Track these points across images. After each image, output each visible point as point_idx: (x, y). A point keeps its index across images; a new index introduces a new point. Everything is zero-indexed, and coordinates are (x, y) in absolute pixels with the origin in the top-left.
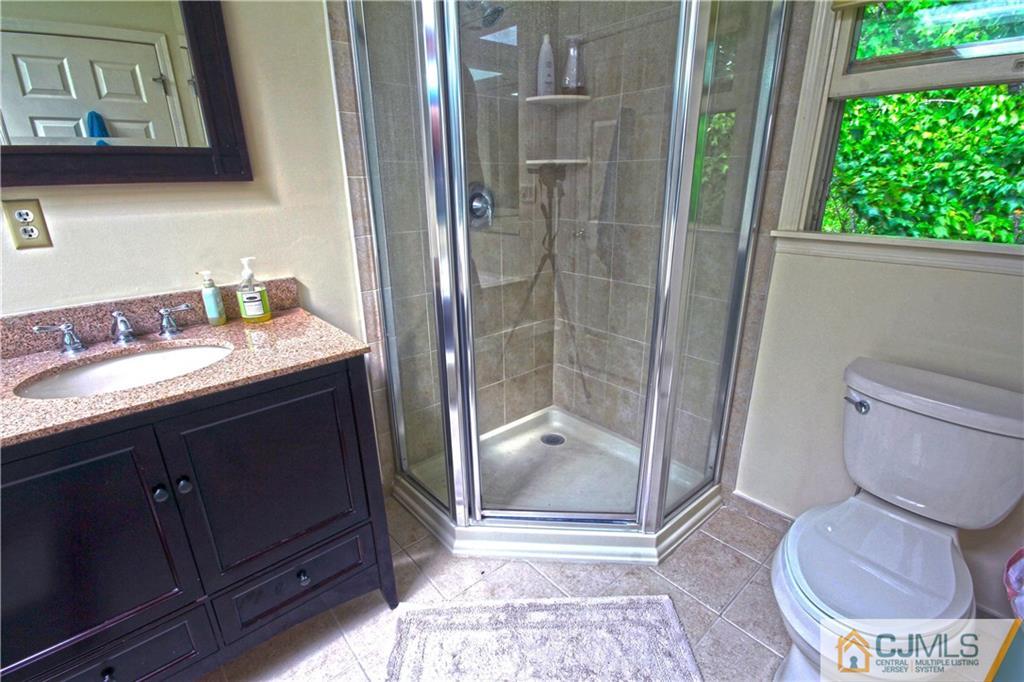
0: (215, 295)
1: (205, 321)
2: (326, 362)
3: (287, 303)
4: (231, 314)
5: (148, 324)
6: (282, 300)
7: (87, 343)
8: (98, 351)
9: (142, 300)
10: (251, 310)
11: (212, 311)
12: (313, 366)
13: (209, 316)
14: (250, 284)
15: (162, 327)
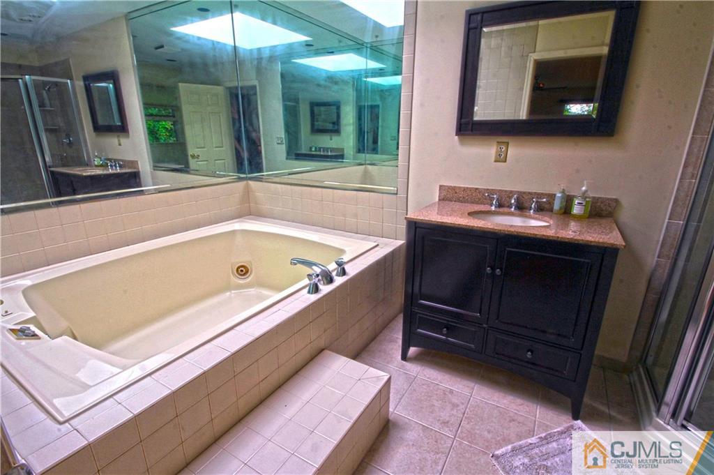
0: (562, 197)
1: (551, 210)
2: (590, 244)
3: (604, 213)
4: (566, 211)
5: (526, 205)
6: (602, 211)
7: (500, 205)
8: (501, 210)
9: (529, 193)
10: (576, 210)
11: (557, 205)
12: (581, 242)
13: (555, 208)
14: (584, 196)
15: (531, 207)
